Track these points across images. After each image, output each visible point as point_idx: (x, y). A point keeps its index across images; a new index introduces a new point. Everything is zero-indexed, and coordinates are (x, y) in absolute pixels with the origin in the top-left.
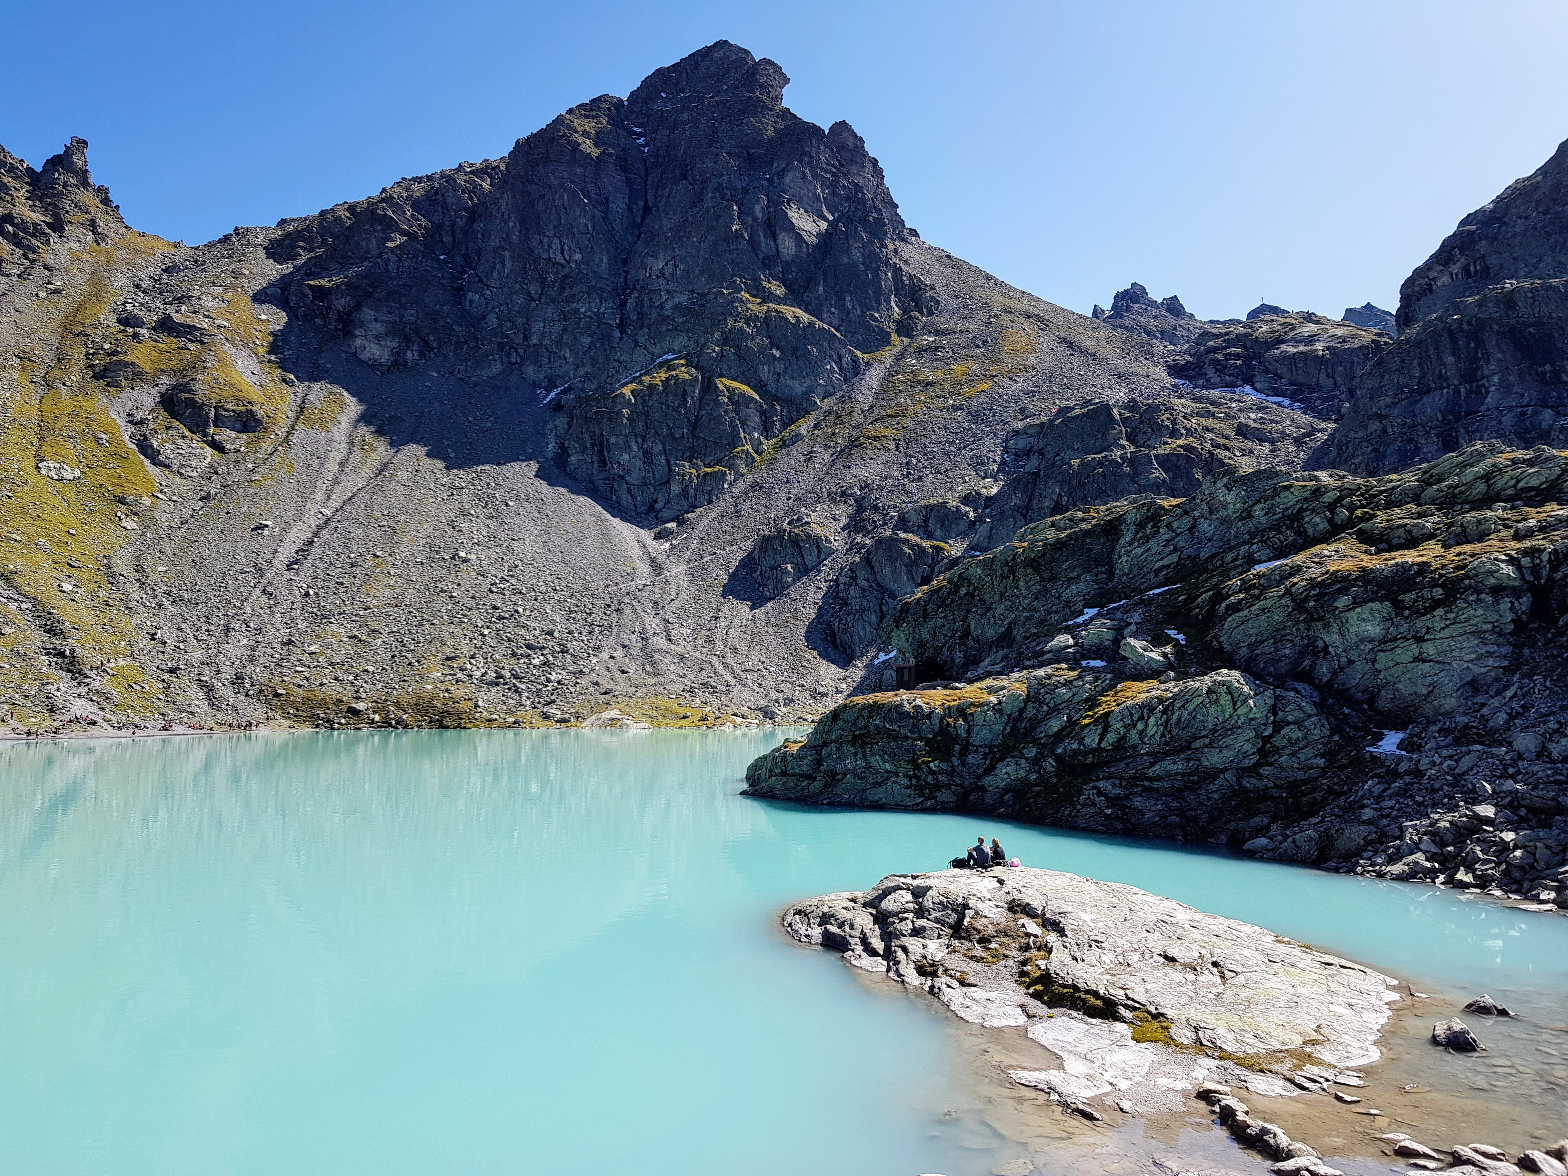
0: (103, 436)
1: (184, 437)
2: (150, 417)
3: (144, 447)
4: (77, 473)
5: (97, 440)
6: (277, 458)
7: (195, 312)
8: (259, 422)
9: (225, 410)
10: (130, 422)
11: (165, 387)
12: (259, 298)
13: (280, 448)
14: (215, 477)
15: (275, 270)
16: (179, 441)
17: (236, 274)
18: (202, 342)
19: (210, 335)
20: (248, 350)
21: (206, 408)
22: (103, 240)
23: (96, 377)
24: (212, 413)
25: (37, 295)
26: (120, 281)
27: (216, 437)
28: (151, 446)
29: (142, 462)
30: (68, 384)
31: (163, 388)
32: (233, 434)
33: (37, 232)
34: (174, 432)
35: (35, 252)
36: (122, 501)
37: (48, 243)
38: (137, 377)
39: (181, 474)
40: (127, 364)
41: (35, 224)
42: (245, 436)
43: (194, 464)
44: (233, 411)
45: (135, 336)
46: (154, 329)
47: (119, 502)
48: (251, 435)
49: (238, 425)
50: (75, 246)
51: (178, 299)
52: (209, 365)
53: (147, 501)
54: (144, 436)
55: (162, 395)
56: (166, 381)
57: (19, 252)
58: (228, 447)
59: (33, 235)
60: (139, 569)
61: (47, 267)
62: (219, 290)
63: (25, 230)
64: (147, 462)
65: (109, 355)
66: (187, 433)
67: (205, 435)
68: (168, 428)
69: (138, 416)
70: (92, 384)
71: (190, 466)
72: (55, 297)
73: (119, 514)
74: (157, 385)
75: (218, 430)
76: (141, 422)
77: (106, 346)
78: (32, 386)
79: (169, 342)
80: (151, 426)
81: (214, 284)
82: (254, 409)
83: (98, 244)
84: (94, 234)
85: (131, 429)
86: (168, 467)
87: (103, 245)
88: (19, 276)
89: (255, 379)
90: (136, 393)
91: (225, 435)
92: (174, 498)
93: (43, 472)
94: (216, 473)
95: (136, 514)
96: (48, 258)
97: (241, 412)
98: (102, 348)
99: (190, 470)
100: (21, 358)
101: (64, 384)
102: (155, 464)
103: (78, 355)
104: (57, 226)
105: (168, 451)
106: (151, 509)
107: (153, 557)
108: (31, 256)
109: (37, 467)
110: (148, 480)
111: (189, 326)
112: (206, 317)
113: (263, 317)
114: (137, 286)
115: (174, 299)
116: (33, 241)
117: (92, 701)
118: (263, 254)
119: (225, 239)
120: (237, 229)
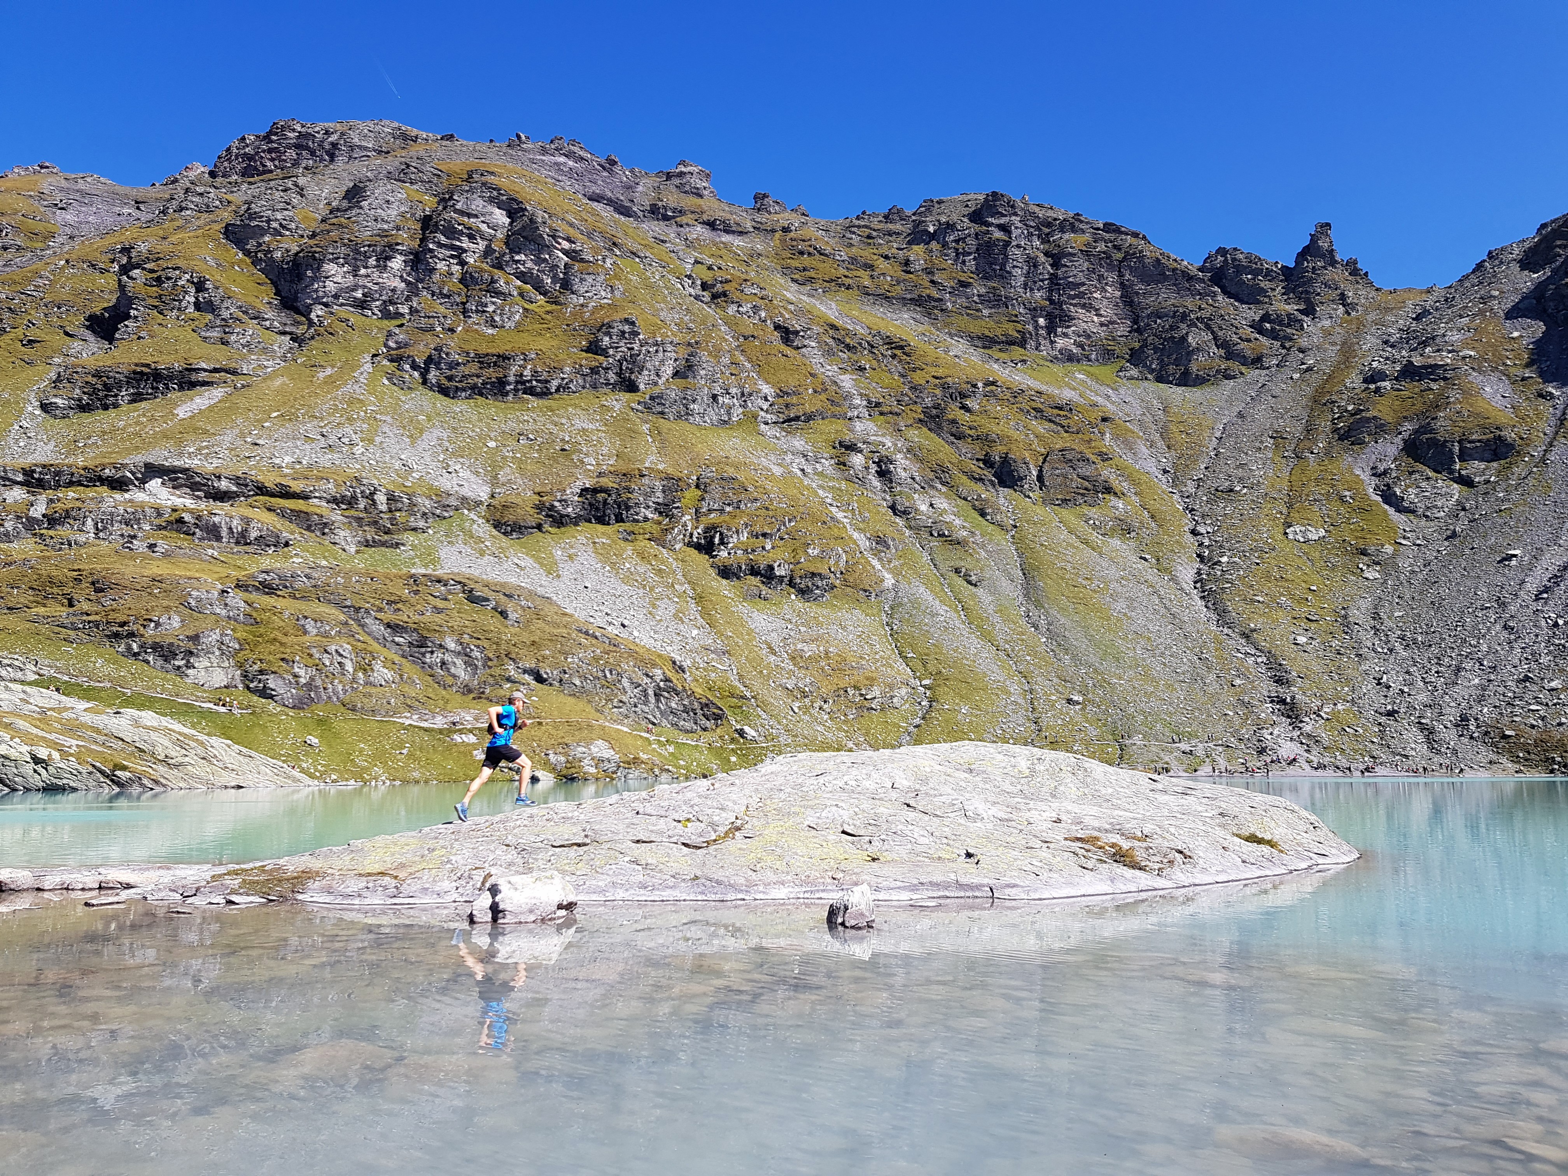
0: (1347, 493)
1: (1428, 479)
2: (1393, 466)
3: (1389, 497)
4: (1322, 533)
5: (1342, 499)
6: (1531, 481)
7: (1438, 351)
8: (1511, 446)
9: (1470, 442)
10: (1373, 475)
11: (1408, 433)
12: (1510, 315)
13: (1535, 469)
14: (1463, 513)
15: (1528, 280)
16: (1423, 484)
17: (1484, 300)
18: (1445, 379)
19: (1454, 370)
20: (1498, 374)
21: (1449, 445)
22: (1353, 309)
23: (1341, 439)
24: (1456, 449)
25: (1292, 378)
26: (1370, 342)
27: (1463, 472)
28: (1395, 493)
29: (1386, 511)
30: (1316, 451)
31: (1406, 435)
32: (1483, 465)
33: (1292, 321)
34: (1417, 476)
35: (1291, 340)
36: (1364, 553)
37: (1302, 328)
38: (1380, 429)
39: (1427, 517)
40: (1368, 420)
41: (1289, 315)
42: (1495, 464)
43: (1439, 504)
44: (1479, 441)
45: (1377, 390)
46: (1396, 379)
47: (1362, 554)
48: (1502, 462)
49: (1487, 455)
50: (1327, 323)
51: (1424, 342)
52: (1452, 400)
53: (1389, 549)
54: (1388, 485)
55: (1405, 441)
56: (1408, 427)
57: (1277, 344)
58: (1477, 480)
59: (1289, 325)
60: (1376, 616)
61: (1301, 350)
62: (1466, 320)
63: (1281, 323)
64: (1391, 511)
65: (1353, 415)
66: (1431, 474)
67: (1451, 472)
68: (1410, 473)
69: (1381, 468)
70: (1337, 446)
71: (1436, 507)
72: (1307, 375)
73: (1361, 566)
74: (1400, 433)
75: (1465, 464)
76: (1385, 473)
77: (1350, 408)
78: (1284, 461)
79: (1410, 388)
80: (1394, 475)
81: (1461, 317)
82: (1502, 434)
83: (1349, 314)
84: (1344, 306)
85: (1375, 481)
86: (1413, 512)
87: (1353, 314)
88: (1277, 365)
89: (1505, 402)
90: (1379, 446)
91: (1475, 468)
92: (1418, 542)
93: (1291, 536)
94: (1464, 509)
95: (1378, 563)
96: (1304, 342)
97: (1488, 440)
98: (1346, 411)
99: (1435, 511)
100: (1274, 438)
101: (1312, 453)
102: (1399, 511)
103: (1325, 423)
104: (1309, 311)
105: (1411, 496)
106: (1394, 556)
107: (1391, 603)
108: (1287, 345)
109: (1286, 533)
110: (1393, 529)
111: (1431, 366)
112: (1450, 352)
113: (1516, 334)
114: (1386, 342)
115: (1419, 344)
116: (1289, 331)
117: (1302, 743)
118: (1515, 267)
119: (1480, 266)
120: (1490, 253)
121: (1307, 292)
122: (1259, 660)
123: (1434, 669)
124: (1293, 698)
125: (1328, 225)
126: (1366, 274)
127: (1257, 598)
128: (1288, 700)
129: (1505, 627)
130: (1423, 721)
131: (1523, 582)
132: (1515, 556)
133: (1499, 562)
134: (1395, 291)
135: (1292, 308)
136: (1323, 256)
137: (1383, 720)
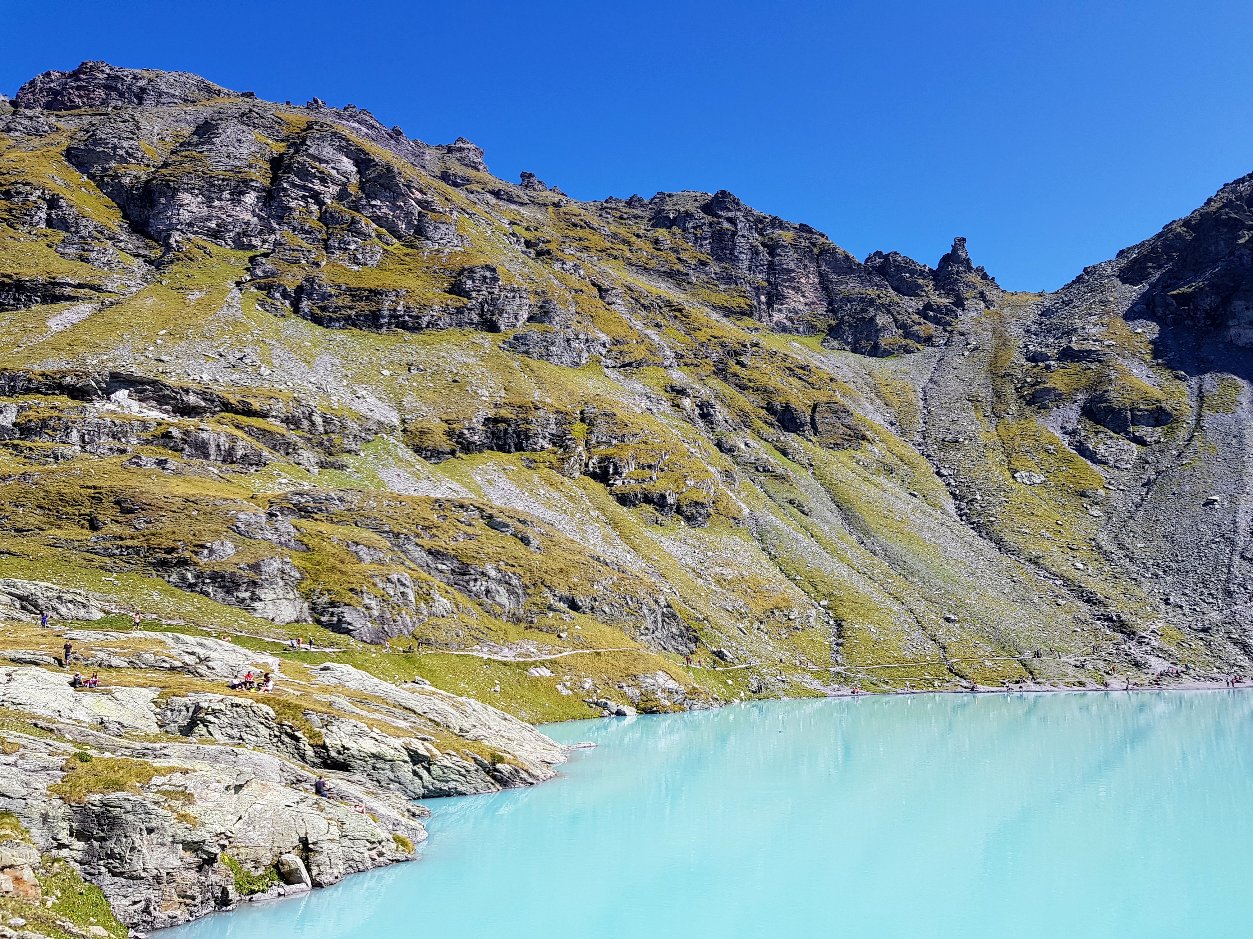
0: (1051, 447)
1: (1111, 438)
2: (1080, 427)
3: (1082, 450)
4: (1043, 479)
5: (1047, 451)
6: (1196, 442)
7: (1085, 339)
8: (1169, 415)
9: (1139, 411)
10: (1064, 433)
11: (1082, 401)
12: (1129, 316)
13: (1196, 434)
14: (1147, 466)
15: (1134, 291)
16: (1109, 442)
17: (1104, 303)
18: (1100, 361)
19: (1105, 354)
20: (1137, 360)
21: (1123, 412)
22: (992, 305)
23: (1029, 404)
24: (1129, 414)
25: (963, 355)
26: (1015, 331)
27: (1137, 434)
28: (1088, 449)
29: (1085, 463)
30: (1011, 413)
31: (1081, 403)
32: (1150, 429)
33: (948, 311)
34: (1102, 435)
35: (950, 325)
36: (1083, 495)
37: (956, 317)
38: (1059, 398)
39: (1118, 467)
40: (1049, 390)
41: (946, 306)
42: (1160, 429)
43: (1125, 458)
44: (1146, 410)
45: (1048, 367)
46: (1058, 359)
47: (1081, 495)
48: (1165, 427)
49: (1152, 421)
50: (974, 314)
51: (1066, 333)
52: (1113, 377)
53: (1102, 492)
54: (1080, 442)
55: (1082, 409)
56: (1081, 397)
57: (940, 328)
58: (1149, 440)
59: (947, 314)
60: (1122, 547)
61: (961, 334)
62: (1094, 319)
63: (940, 312)
64: (1088, 462)
65: (1032, 386)
66: (1112, 434)
67: (1127, 433)
68: (1097, 433)
69: (1070, 428)
70: (1027, 411)
71: (1123, 460)
72: (975, 353)
73: (1085, 505)
74: (1076, 402)
75: (1136, 428)
76: (1074, 432)
77: (1029, 380)
78: (986, 419)
79: (1074, 367)
80: (1083, 434)
81: (1090, 315)
82: (1163, 405)
83: (989, 308)
84: (984, 302)
85: (1067, 438)
86: (1106, 463)
87: (992, 308)
88: (945, 344)
89: (1151, 381)
90: (1061, 410)
91: (1143, 431)
92: (1121, 487)
93: (1019, 480)
94: (1147, 462)
95: (1097, 504)
96: (960, 327)
97: (1152, 410)
98: (1026, 382)
99: (1124, 463)
100: (971, 401)
101: (1008, 414)
102: (1094, 463)
103: (1009, 390)
104: (959, 303)
105: (1101, 450)
106: (1107, 498)
107: (1128, 536)
108: (948, 329)
109: (1014, 477)
110: (1095, 476)
111: (1086, 351)
112: (1095, 341)
113: (1139, 330)
114: (1028, 331)
115: (1063, 334)
116: (948, 318)
117: (1158, 656)
118: (1118, 282)
119: (1079, 279)
120: (1085, 269)
121: (954, 290)
122: (1058, 583)
123: (1206, 592)
124: (1119, 617)
125: (964, 239)
126: (993, 279)
127: (1023, 530)
128: (1115, 618)
129: (1242, 557)
130: (1232, 636)
131: (1235, 522)
132: (1216, 501)
133: (1204, 505)
134: (1016, 293)
135: (945, 301)
136: (962, 263)
137: (1202, 635)
